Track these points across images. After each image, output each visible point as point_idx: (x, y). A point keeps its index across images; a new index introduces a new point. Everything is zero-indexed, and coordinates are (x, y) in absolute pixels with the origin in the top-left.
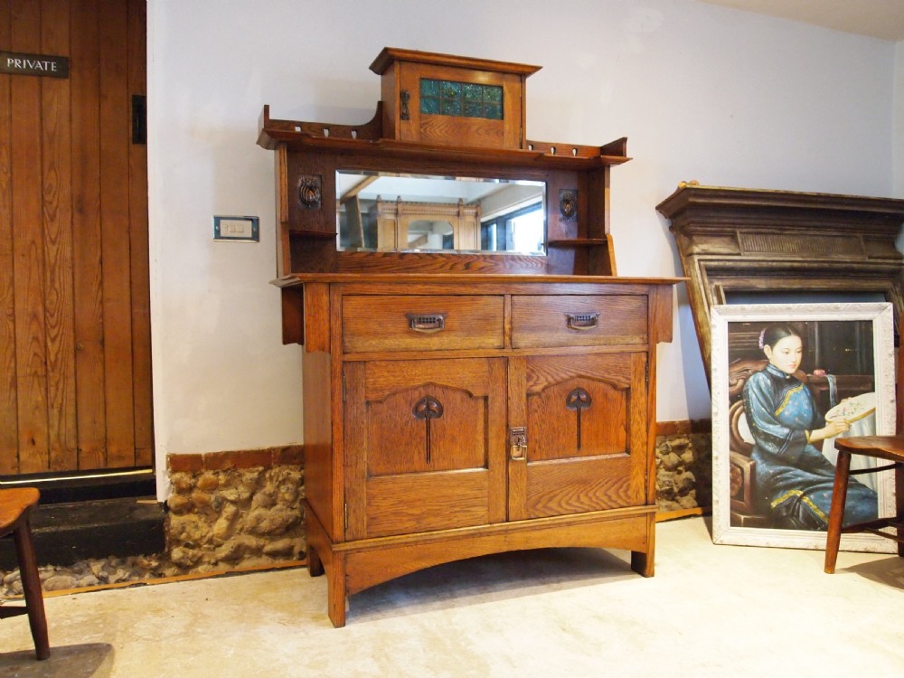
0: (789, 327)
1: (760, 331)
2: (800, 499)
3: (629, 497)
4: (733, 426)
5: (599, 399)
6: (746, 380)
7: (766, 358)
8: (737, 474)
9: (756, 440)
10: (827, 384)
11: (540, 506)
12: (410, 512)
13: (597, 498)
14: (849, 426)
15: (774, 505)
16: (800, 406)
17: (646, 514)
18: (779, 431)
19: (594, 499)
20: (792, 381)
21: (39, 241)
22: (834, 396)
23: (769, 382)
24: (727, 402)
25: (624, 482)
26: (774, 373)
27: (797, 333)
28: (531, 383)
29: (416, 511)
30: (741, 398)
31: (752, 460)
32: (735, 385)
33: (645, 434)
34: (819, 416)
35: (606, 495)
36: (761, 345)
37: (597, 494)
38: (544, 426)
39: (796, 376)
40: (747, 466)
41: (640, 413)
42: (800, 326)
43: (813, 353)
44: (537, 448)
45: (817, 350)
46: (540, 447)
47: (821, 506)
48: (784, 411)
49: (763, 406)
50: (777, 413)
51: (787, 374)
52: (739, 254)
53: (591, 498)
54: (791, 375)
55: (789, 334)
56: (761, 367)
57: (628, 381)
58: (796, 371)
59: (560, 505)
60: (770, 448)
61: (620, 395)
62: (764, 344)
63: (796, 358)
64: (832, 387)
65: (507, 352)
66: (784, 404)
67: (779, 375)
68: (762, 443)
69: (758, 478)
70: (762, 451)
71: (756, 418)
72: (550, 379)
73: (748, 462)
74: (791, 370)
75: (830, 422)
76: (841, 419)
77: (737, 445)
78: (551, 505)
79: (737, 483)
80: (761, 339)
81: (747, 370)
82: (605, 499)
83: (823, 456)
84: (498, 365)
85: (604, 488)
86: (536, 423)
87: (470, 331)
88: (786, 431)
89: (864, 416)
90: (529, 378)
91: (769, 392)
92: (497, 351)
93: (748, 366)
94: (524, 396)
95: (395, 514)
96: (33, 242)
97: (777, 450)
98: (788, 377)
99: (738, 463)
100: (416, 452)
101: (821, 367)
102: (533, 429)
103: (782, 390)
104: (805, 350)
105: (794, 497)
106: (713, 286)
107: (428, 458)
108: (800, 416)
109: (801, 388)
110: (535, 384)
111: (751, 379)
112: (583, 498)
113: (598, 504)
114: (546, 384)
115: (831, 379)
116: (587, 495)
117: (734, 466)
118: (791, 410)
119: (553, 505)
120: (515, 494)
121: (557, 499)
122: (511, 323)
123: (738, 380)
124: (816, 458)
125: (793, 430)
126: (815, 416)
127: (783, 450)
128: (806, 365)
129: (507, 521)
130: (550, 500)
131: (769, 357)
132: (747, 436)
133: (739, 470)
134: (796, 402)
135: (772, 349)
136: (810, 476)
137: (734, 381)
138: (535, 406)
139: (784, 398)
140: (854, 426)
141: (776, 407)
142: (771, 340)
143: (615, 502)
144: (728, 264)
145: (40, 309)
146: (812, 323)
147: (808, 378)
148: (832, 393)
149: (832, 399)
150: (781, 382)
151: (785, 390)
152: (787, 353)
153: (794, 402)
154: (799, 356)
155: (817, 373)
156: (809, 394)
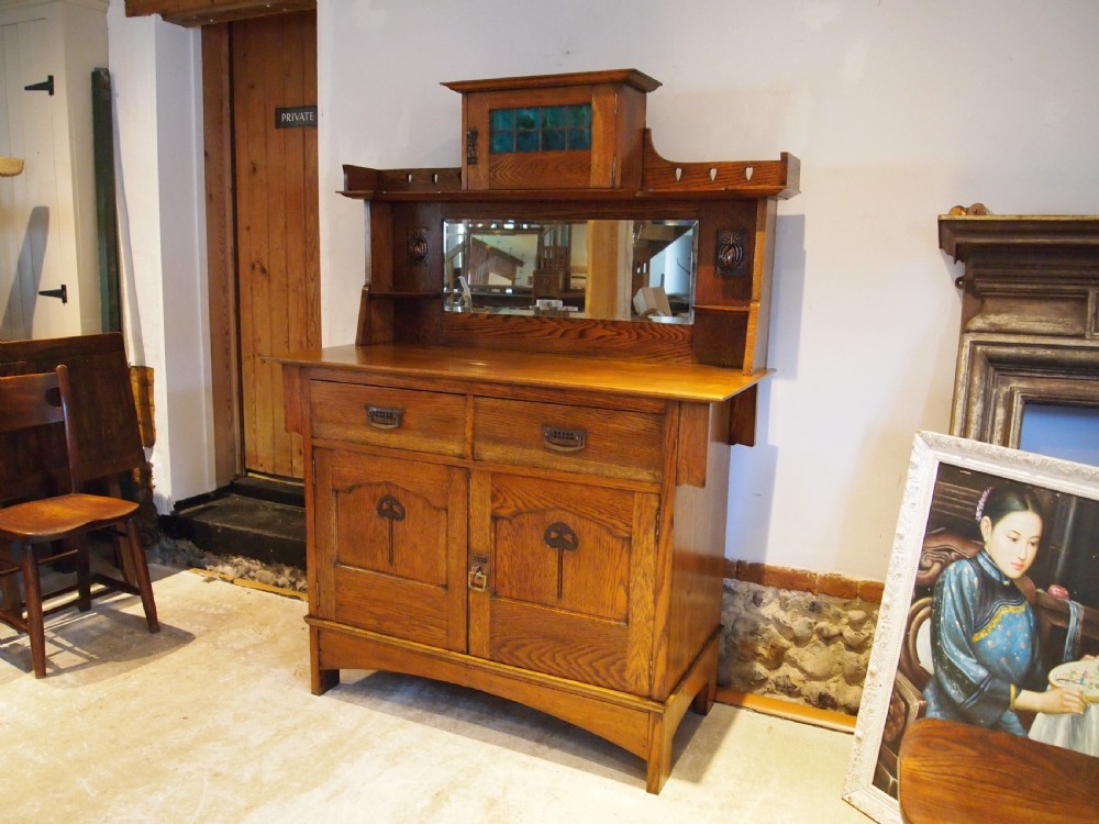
0: (1028, 495)
1: (982, 491)
3: (624, 680)
4: (911, 633)
5: (588, 543)
6: (944, 566)
7: (981, 539)
8: (900, 710)
9: (935, 668)
10: (1066, 616)
11: (505, 650)
12: (372, 609)
13: (580, 666)
14: (1086, 709)
16: (1012, 638)
17: (649, 712)
18: (976, 672)
19: (574, 665)
20: (1011, 591)
21: (303, 278)
22: (1073, 642)
23: (976, 580)
24: (910, 593)
25: (618, 659)
26: (987, 568)
27: (1038, 509)
28: (497, 505)
29: (379, 611)
30: (930, 594)
31: (924, 699)
32: (928, 569)
33: (651, 606)
34: (1039, 667)
35: (592, 667)
36: (978, 514)
37: (580, 661)
38: (514, 558)
39: (1019, 585)
40: (915, 704)
41: (645, 575)
42: (1046, 498)
43: (1056, 555)
44: (506, 582)
45: (1063, 552)
46: (510, 583)
48: (986, 638)
50: (976, 638)
51: (1007, 578)
52: (1081, 336)
53: (570, 664)
54: (1012, 580)
55: (1026, 507)
56: (970, 552)
57: (628, 529)
58: (1022, 576)
59: (529, 658)
60: (953, 690)
61: (619, 546)
62: (984, 514)
63: (1027, 553)
64: (1073, 625)
65: (469, 463)
66: (990, 627)
67: (994, 574)
68: (944, 677)
70: (940, 691)
71: (944, 634)
72: (520, 504)
73: (918, 698)
74: (1013, 572)
75: (1054, 687)
76: (1074, 688)
77: (908, 664)
78: (518, 653)
79: (897, 725)
80: (981, 504)
81: (950, 551)
82: (591, 672)
84: (458, 476)
85: (590, 656)
86: (506, 553)
87: (429, 433)
90: (494, 498)
91: (973, 599)
92: (457, 459)
93: (952, 543)
94: (488, 518)
95: (359, 607)
96: (300, 279)
97: (962, 700)
98: (1006, 583)
99: (905, 694)
100: (379, 552)
101: (1062, 584)
102: (502, 560)
103: (994, 599)
104: (1045, 543)
106: (1005, 390)
107: (391, 561)
108: (1009, 657)
109: (1022, 608)
110: (502, 507)
111: (952, 567)
112: (559, 659)
113: (579, 673)
114: (513, 509)
116: (565, 658)
117: (897, 697)
118: (998, 641)
119: (521, 654)
120: (477, 628)
121: (527, 649)
122: (473, 429)
123: (933, 562)
125: (993, 675)
126: (1032, 665)
127: (970, 701)
128: (1040, 571)
129: (468, 653)
130: (517, 648)
131: (986, 538)
132: (926, 659)
133: (903, 704)
134: (1008, 630)
135: (993, 525)
137: (927, 563)
138: (504, 533)
139: (992, 616)
141: (978, 627)
142: (996, 511)
143: (605, 680)
144: (1041, 352)
145: (304, 339)
146: (1069, 496)
147: (1038, 595)
148: (1070, 636)
149: (1068, 647)
150: (994, 588)
151: (997, 604)
152: (1015, 540)
153: (1006, 629)
154: (1031, 552)
155: (1055, 590)
156: (1032, 624)
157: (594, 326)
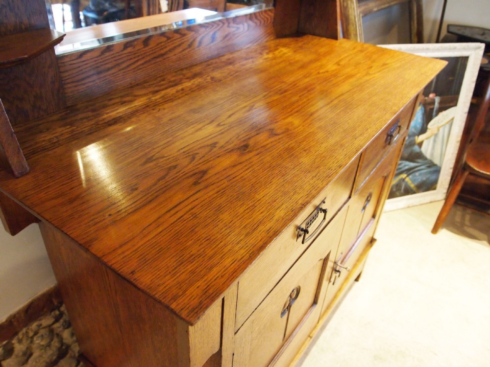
2: (403, 180)
10: (433, 103)
14: (438, 130)
16: (417, 120)
34: (425, 125)
47: (413, 181)
75: (430, 129)
83: (421, 151)
89: (448, 123)
107: (284, 337)
108: (415, 128)
109: (420, 108)
125: (409, 137)
126: (423, 125)
128: (427, 91)
136: (412, 165)
140: (441, 130)
147: (425, 100)
148: (435, 110)
149: (434, 113)
155: (431, 96)
156: (423, 111)
157: (222, 27)
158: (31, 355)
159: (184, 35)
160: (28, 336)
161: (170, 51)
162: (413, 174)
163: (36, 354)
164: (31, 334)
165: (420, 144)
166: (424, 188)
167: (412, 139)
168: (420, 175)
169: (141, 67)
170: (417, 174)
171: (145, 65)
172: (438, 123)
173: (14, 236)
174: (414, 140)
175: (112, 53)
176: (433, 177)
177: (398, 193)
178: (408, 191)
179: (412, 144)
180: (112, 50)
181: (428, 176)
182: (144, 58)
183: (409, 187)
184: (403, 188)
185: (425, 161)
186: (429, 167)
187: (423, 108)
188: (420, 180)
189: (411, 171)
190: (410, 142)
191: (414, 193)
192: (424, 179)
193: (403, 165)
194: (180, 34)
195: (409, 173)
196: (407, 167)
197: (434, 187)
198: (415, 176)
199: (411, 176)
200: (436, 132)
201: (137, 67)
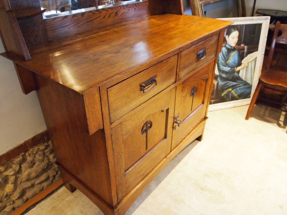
0: (235, 27)
2: (230, 92)
5: (199, 87)
9: (219, 73)
10: (244, 49)
12: (141, 174)
14: (248, 64)
15: (223, 95)
16: (235, 59)
18: (227, 69)
22: (246, 53)
23: (226, 51)
26: (228, 47)
27: (238, 30)
28: (183, 93)
29: (143, 172)
31: (217, 81)
34: (240, 62)
35: (196, 122)
36: (225, 35)
39: (235, 48)
40: (216, 83)
41: (209, 86)
42: (239, 27)
43: (242, 38)
45: (243, 37)
47: (236, 93)
48: (230, 61)
49: (223, 60)
50: (227, 62)
51: (232, 47)
54: (234, 47)
55: (235, 30)
57: (208, 76)
58: (236, 45)
60: (224, 75)
61: (204, 83)
62: (226, 35)
63: (236, 40)
64: (246, 50)
65: (177, 83)
66: (230, 59)
67: (230, 47)
68: (221, 74)
69: (219, 87)
70: (221, 77)
71: (220, 65)
73: (216, 81)
74: (234, 45)
75: (243, 64)
76: (246, 62)
80: (225, 33)
83: (239, 76)
84: (173, 91)
88: (229, 68)
89: (253, 60)
91: (226, 55)
92: (174, 84)
95: (136, 179)
97: (226, 76)
100: (142, 149)
101: (243, 43)
104: (240, 37)
105: (229, 91)
107: (146, 148)
108: (234, 63)
109: (236, 52)
112: (191, 128)
115: (246, 47)
118: (232, 61)
120: (174, 141)
122: (179, 68)
124: (237, 77)
125: (231, 68)
127: (228, 76)
128: (239, 43)
129: (171, 152)
131: (227, 40)
133: (213, 85)
135: (229, 36)
136: (235, 83)
139: (230, 56)
140: (250, 64)
141: (228, 60)
142: (229, 34)
146: (243, 25)
147: (239, 48)
148: (245, 53)
149: (245, 55)
150: (230, 50)
151: (231, 53)
152: (233, 38)
153: (233, 58)
154: (237, 39)
155: (242, 45)
156: (238, 54)
157: (120, 9)
158: (34, 164)
159: (101, 12)
160: (33, 153)
161: (95, 19)
162: (236, 89)
163: (37, 164)
164: (35, 152)
165: (238, 72)
166: (243, 97)
167: (233, 69)
168: (240, 89)
169: (81, 26)
170: (238, 89)
171: (83, 25)
172: (247, 60)
173: (27, 95)
174: (235, 70)
175: (67, 19)
176: (248, 91)
177: (228, 99)
178: (233, 99)
179: (233, 72)
180: (68, 18)
181: (245, 90)
182: (82, 22)
183: (234, 95)
184: (230, 96)
185: (242, 82)
186: (245, 85)
187: (238, 52)
188: (240, 92)
189: (234, 87)
190: (232, 71)
191: (237, 99)
192: (242, 91)
193: (229, 83)
194: (99, 12)
195: (233, 88)
196: (231, 85)
197: (249, 97)
198: (237, 90)
199: (234, 90)
200: (247, 65)
201: (79, 26)
